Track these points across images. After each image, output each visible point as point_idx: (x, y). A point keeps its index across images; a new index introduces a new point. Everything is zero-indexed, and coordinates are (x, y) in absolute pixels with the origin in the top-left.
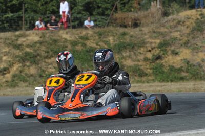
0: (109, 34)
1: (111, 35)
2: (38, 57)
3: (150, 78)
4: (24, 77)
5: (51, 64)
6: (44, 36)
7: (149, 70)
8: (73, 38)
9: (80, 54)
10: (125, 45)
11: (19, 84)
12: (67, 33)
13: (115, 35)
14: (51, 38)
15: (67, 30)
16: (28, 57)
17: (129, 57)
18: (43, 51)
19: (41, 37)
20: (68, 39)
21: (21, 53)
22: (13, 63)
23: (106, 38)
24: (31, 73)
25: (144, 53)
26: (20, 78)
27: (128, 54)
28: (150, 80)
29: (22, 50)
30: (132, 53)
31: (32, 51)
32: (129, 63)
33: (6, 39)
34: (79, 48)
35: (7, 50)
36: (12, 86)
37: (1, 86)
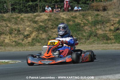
0: (89, 15)
1: (90, 16)
2: (47, 28)
3: (113, 41)
4: (39, 40)
5: (55, 32)
6: (51, 16)
7: (112, 36)
8: (67, 17)
9: (72, 27)
10: (98, 21)
11: (36, 44)
12: (64, 14)
13: (92, 15)
14: (55, 18)
15: (64, 12)
16: (41, 28)
17: (101, 28)
18: (50, 24)
19: (49, 17)
20: (65, 18)
21: (37, 26)
22: (33, 32)
23: (87, 17)
24: (43, 38)
25: (109, 26)
26: (36, 40)
27: (100, 27)
28: (112, 42)
29: (38, 24)
30: (102, 26)
31: (43, 25)
32: (100, 32)
33: (28, 17)
34: (71, 23)
35: (29, 24)
36: (31, 45)
37: (26, 45)
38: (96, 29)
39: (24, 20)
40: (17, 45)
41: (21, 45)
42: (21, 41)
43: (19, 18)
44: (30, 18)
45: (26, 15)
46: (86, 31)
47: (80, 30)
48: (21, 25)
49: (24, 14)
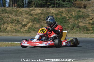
0: (73, 11)
2: (40, 20)
4: (33, 29)
6: (43, 11)
7: (91, 28)
8: (56, 12)
9: (59, 19)
10: (80, 16)
11: (31, 32)
12: (53, 10)
13: (75, 11)
14: (46, 12)
15: (53, 8)
16: (35, 20)
17: (82, 22)
18: (42, 17)
19: (41, 11)
20: (54, 12)
21: (32, 18)
22: (29, 22)
23: (71, 13)
24: (37, 27)
25: (89, 20)
27: (81, 20)
28: (91, 33)
29: (33, 16)
30: (83, 20)
31: (37, 17)
32: (81, 24)
33: (26, 11)
34: (59, 16)
35: (26, 16)
36: (28, 32)
37: (23, 32)
38: (79, 22)
39: (22, 13)
40: (17, 32)
41: (20, 32)
42: (20, 29)
43: (18, 11)
44: (27, 11)
45: (24, 9)
46: (71, 23)
47: (66, 22)
48: (20, 17)
49: (22, 8)
